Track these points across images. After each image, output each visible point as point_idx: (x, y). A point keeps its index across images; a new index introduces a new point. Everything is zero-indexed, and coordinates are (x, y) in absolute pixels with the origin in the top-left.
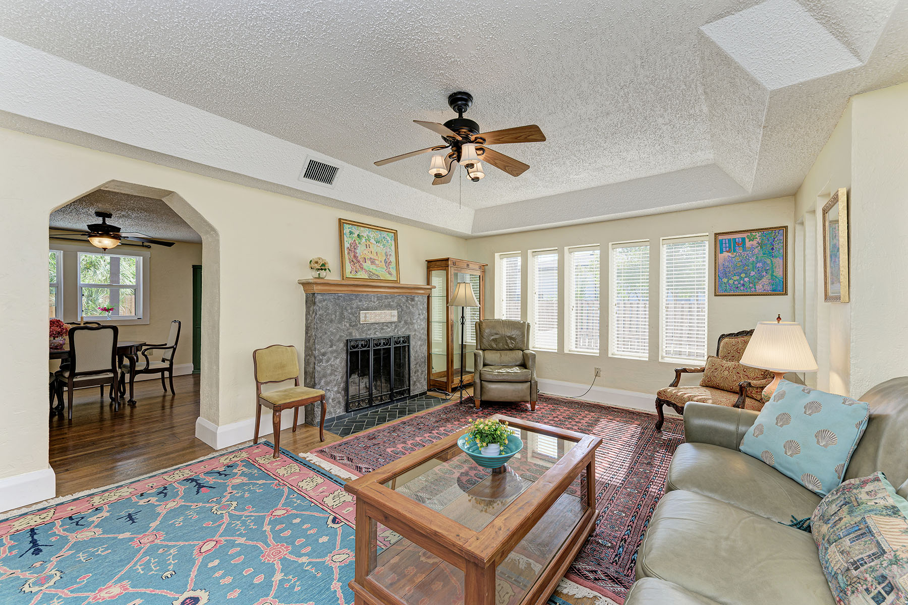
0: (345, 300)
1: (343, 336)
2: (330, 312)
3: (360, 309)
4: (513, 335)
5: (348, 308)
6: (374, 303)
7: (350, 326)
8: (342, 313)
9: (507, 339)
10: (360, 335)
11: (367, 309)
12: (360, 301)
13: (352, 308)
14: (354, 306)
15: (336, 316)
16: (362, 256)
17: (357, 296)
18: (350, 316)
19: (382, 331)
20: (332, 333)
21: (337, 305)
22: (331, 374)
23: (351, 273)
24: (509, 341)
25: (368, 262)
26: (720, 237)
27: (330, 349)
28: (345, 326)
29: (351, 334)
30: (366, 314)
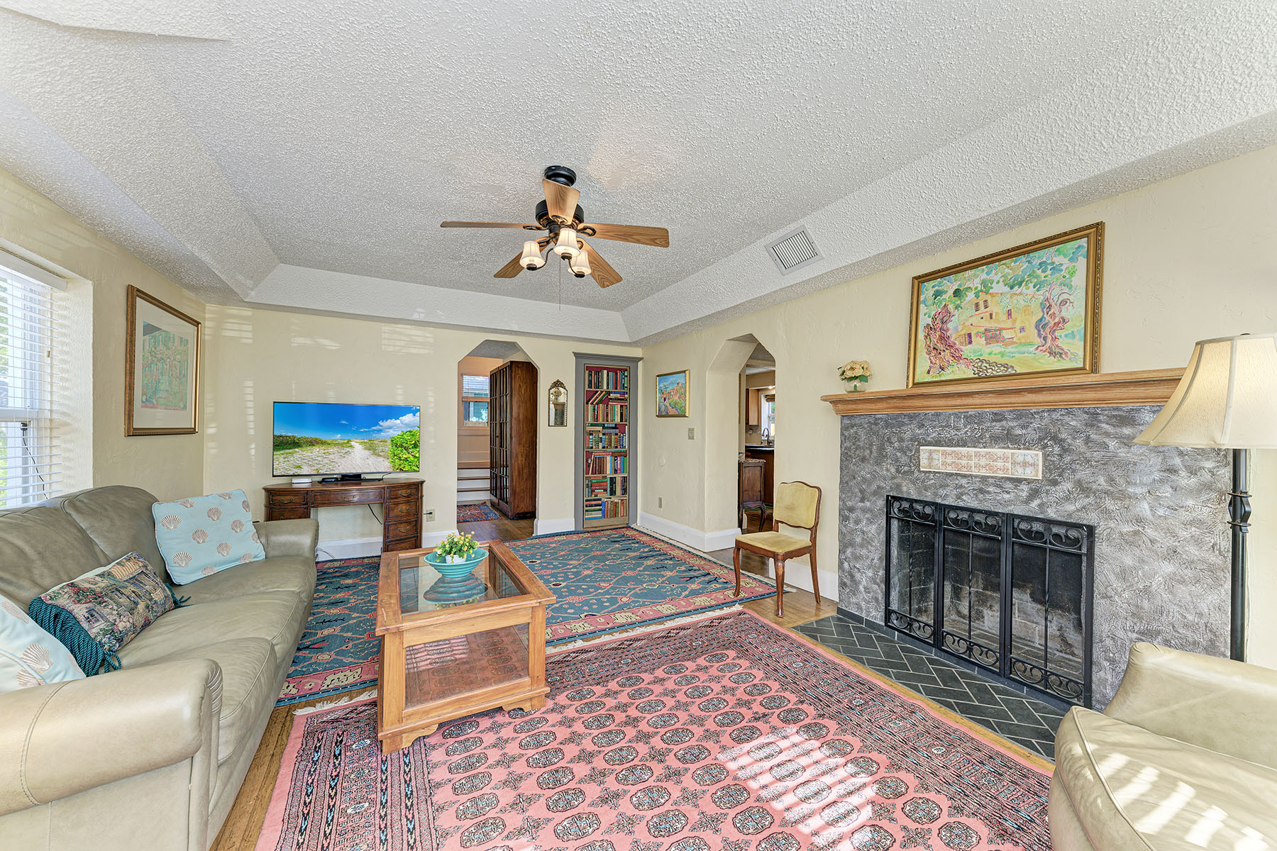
0: (887, 425)
1: (883, 488)
2: (861, 444)
3: (919, 442)
5: (894, 439)
6: (958, 430)
7: (898, 471)
8: (881, 449)
10: (920, 493)
11: (937, 443)
12: (921, 426)
13: (901, 440)
14: (907, 436)
15: (871, 452)
16: (963, 333)
17: (911, 417)
18: (899, 454)
19: (981, 496)
20: (864, 480)
21: (874, 433)
22: (862, 546)
23: (929, 372)
25: (979, 342)
27: (861, 505)
28: (887, 470)
29: (898, 486)
30: (931, 452)
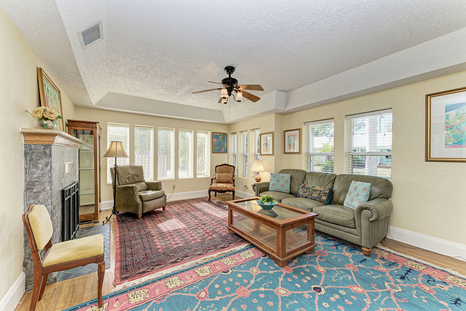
4: (138, 174)
9: (135, 176)
24: (136, 178)
26: (214, 134)
